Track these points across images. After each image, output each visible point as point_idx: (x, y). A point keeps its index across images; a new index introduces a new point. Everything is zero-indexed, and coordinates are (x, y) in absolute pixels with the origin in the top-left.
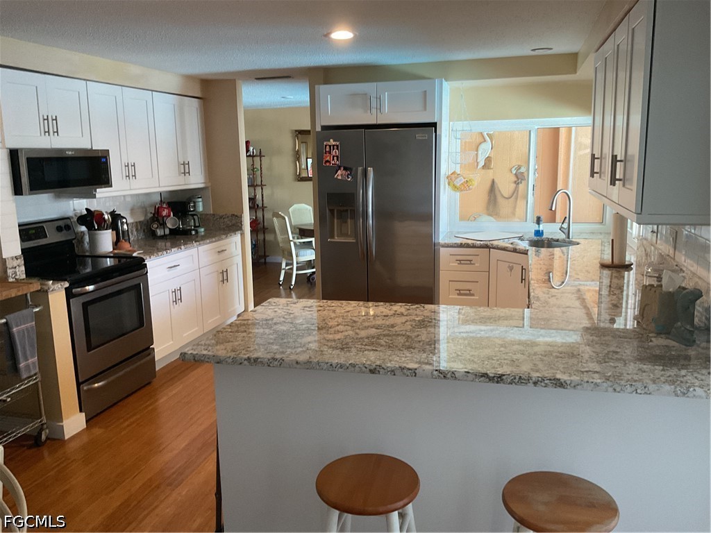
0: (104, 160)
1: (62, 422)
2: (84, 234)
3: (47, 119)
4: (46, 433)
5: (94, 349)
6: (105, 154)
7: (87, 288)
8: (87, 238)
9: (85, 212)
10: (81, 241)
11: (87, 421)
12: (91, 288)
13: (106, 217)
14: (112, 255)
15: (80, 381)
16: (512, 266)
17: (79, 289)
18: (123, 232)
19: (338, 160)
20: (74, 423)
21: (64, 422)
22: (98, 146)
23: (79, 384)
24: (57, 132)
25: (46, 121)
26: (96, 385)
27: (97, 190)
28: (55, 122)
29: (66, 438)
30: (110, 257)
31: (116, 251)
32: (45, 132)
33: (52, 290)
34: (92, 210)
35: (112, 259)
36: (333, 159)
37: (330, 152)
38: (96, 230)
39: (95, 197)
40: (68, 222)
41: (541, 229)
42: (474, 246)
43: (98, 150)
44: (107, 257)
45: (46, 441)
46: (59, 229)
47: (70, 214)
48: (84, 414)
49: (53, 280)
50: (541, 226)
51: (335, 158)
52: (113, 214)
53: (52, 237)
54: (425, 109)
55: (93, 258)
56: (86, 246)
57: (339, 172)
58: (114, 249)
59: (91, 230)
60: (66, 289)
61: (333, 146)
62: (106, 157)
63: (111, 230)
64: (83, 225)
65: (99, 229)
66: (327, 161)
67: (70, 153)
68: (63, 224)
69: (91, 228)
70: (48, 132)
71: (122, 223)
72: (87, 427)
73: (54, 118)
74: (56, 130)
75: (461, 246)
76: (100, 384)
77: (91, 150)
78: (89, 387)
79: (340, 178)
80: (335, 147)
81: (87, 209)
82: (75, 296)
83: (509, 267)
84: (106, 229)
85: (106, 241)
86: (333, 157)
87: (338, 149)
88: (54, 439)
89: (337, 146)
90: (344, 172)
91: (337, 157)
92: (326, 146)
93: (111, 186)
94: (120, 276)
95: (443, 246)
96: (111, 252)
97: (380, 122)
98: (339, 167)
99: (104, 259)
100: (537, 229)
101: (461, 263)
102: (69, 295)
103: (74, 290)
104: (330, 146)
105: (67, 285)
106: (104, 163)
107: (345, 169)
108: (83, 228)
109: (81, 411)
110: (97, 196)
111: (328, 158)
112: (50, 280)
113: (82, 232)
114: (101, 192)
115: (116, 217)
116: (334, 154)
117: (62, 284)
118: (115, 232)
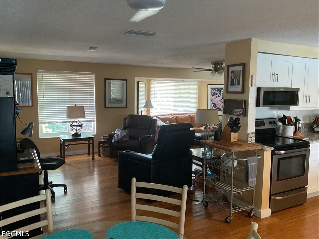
0: (296, 93)
1: (261, 210)
2: (280, 126)
3: (274, 74)
4: (253, 212)
5: (280, 181)
6: (298, 90)
7: (281, 152)
8: (281, 128)
9: (282, 117)
10: (278, 129)
11: (272, 213)
12: (283, 152)
13: (293, 120)
14: (292, 138)
15: (271, 194)
17: (277, 152)
18: (299, 127)
20: (266, 212)
21: (262, 210)
22: (294, 86)
23: (270, 195)
24: (277, 80)
25: (273, 75)
26: (278, 198)
27: (291, 107)
28: (277, 75)
29: (261, 218)
30: (291, 139)
31: (295, 136)
32: (272, 80)
33: (266, 150)
34: (286, 115)
35: (292, 140)
38: (286, 125)
39: (289, 110)
40: (274, 120)
43: (295, 88)
44: (290, 138)
45: (253, 216)
46: (270, 123)
47: (276, 116)
48: (271, 209)
49: (267, 146)
52: (295, 118)
53: (267, 126)
55: (283, 138)
56: (280, 132)
58: (293, 135)
59: (284, 125)
60: (272, 150)
62: (298, 92)
63: (294, 126)
64: (281, 122)
65: (288, 125)
67: (282, 89)
68: (272, 121)
69: (284, 124)
70: (274, 80)
71: (299, 123)
72: (271, 216)
73: (277, 74)
74: (277, 79)
76: (280, 198)
77: (291, 88)
78: (275, 198)
81: (284, 115)
82: (276, 154)
84: (291, 125)
85: (290, 131)
88: (256, 217)
93: (298, 105)
94: (296, 149)
96: (292, 136)
99: (289, 139)
102: (273, 153)
103: (275, 152)
105: (273, 149)
106: (296, 94)
108: (281, 124)
109: (269, 208)
110: (290, 109)
112: (266, 145)
113: (280, 125)
114: (293, 108)
115: (297, 120)
117: (271, 148)
118: (295, 127)
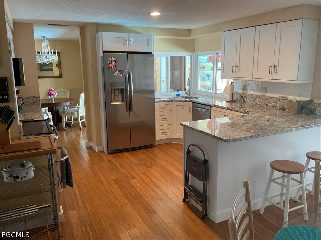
16: (184, 107)
19: (115, 67)
36: (113, 67)
37: (112, 64)
41: (179, 93)
42: (167, 101)
50: (179, 92)
51: (114, 66)
54: (148, 46)
57: (116, 72)
61: (113, 60)
66: (110, 67)
75: (163, 101)
79: (117, 75)
80: (114, 61)
83: (182, 107)
86: (113, 65)
87: (115, 62)
89: (115, 60)
90: (119, 72)
91: (115, 65)
92: (109, 60)
95: (157, 102)
97: (130, 50)
98: (116, 70)
100: (177, 93)
101: (163, 108)
104: (111, 60)
107: (119, 71)
111: (111, 66)
116: (113, 64)
